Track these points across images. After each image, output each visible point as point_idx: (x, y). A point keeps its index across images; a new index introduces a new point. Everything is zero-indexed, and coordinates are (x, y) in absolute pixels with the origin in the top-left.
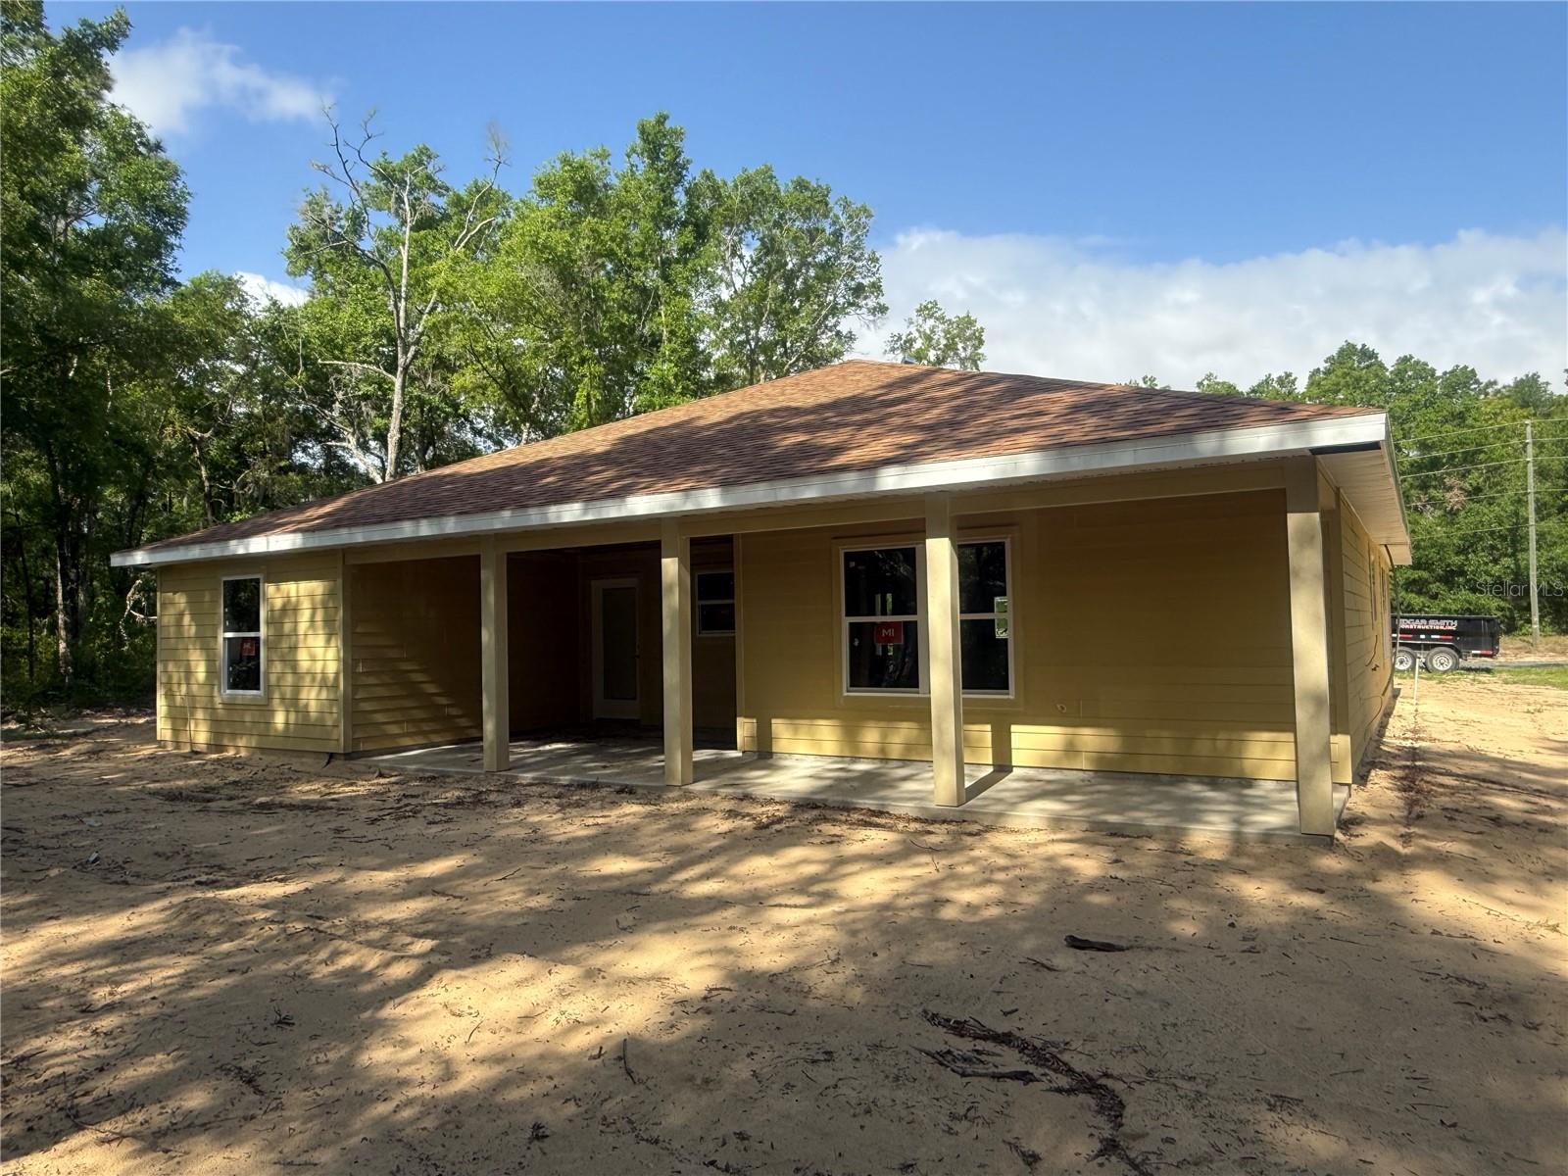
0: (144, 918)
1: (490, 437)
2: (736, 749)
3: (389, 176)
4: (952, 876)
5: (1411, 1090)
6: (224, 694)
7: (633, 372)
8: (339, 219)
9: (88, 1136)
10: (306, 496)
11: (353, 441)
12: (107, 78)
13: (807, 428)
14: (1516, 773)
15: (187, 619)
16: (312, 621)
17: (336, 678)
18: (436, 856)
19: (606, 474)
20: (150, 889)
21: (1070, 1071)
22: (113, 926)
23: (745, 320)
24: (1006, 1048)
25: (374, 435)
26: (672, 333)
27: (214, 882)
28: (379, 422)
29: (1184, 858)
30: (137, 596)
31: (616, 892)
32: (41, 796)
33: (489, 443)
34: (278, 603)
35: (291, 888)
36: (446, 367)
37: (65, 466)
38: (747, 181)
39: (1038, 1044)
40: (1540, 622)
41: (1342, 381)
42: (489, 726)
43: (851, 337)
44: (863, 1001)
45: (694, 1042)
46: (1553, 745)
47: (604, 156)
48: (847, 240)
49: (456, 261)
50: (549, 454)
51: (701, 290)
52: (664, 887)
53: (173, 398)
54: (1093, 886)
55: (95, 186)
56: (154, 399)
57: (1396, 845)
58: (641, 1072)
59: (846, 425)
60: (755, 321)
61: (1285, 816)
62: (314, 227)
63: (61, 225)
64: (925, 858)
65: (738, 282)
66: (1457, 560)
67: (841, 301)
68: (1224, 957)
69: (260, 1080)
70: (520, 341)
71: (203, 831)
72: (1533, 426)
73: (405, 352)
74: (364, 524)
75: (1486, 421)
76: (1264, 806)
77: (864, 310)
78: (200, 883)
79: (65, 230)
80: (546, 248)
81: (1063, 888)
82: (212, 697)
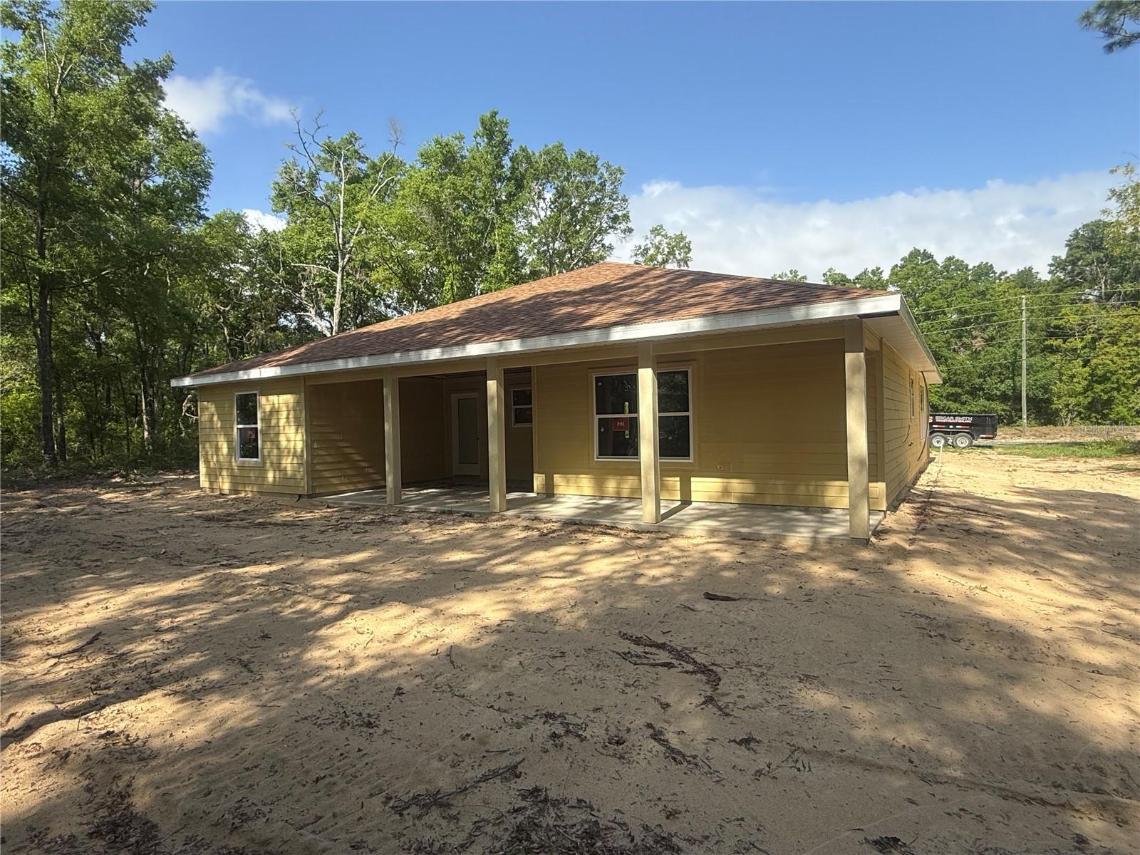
0: (191, 584)
1: (395, 309)
2: (533, 492)
3: (332, 151)
4: (647, 561)
5: (881, 672)
6: (237, 461)
7: (479, 269)
8: (303, 177)
9: (157, 694)
10: (287, 345)
11: (313, 312)
12: (161, 92)
13: (574, 303)
14: (989, 505)
15: (215, 418)
16: (288, 418)
17: (302, 451)
18: (357, 551)
19: (455, 332)
20: (195, 568)
21: (695, 663)
22: (172, 588)
23: (547, 238)
24: (661, 651)
25: (325, 308)
26: (502, 245)
27: (230, 565)
28: (328, 301)
29: (781, 551)
30: (189, 405)
31: (456, 570)
32: (135, 518)
33: (395, 312)
34: (268, 408)
35: (274, 568)
36: (369, 267)
37: (144, 328)
38: (548, 153)
39: (679, 648)
40: (1028, 417)
41: (911, 273)
42: (390, 479)
43: (611, 248)
44: (586, 627)
45: (489, 647)
46: (1019, 490)
47: (461, 138)
48: (608, 188)
49: (371, 203)
50: (424, 320)
51: (520, 219)
52: (483, 568)
53: (207, 287)
54: (727, 567)
55: (157, 158)
56: (196, 287)
57: (907, 546)
58: (458, 662)
59: (596, 302)
60: (552, 238)
61: (844, 529)
62: (288, 183)
63: (137, 183)
64: (633, 552)
65: (542, 214)
66: (978, 381)
67: (605, 225)
68: (792, 604)
69: (251, 666)
70: (411, 251)
71: (225, 538)
72: (1027, 299)
73: (343, 259)
74: (316, 361)
75: (999, 296)
76: (833, 523)
77: (619, 231)
78: (222, 565)
79: (140, 186)
80: (425, 195)
81: (710, 568)
82: (231, 462)
